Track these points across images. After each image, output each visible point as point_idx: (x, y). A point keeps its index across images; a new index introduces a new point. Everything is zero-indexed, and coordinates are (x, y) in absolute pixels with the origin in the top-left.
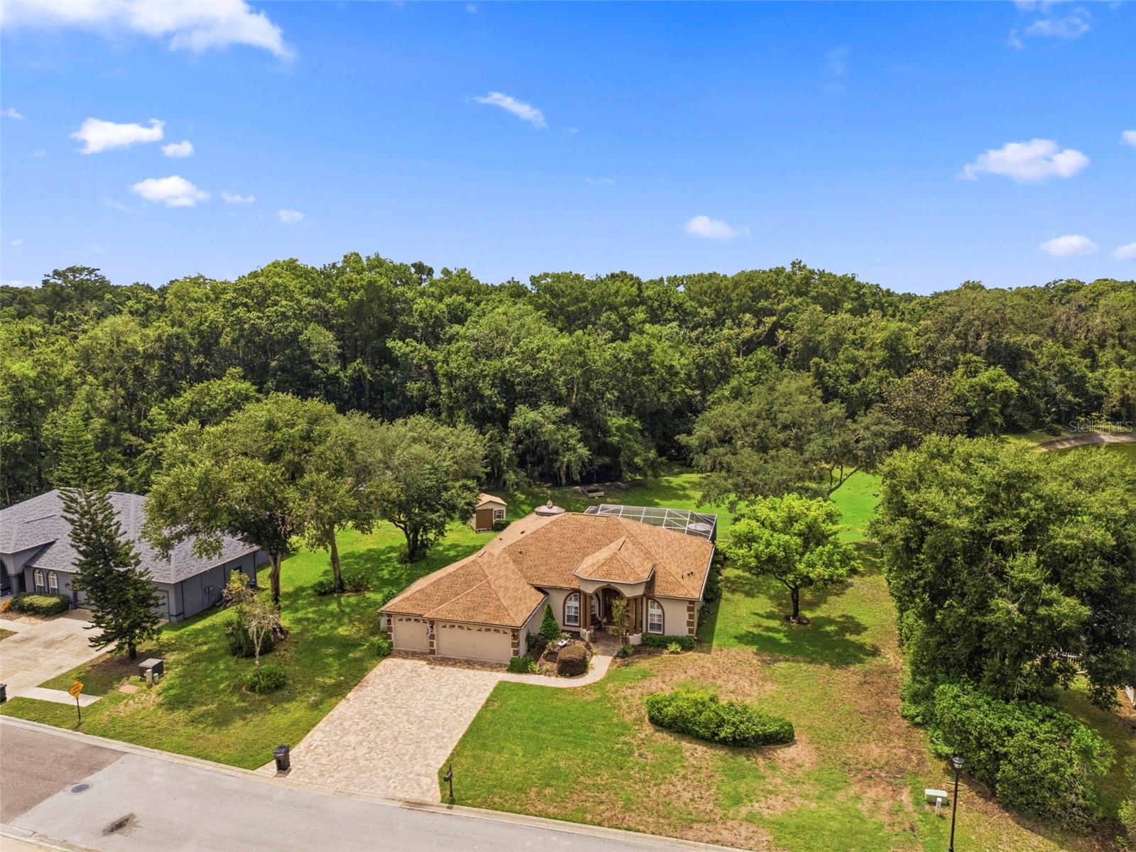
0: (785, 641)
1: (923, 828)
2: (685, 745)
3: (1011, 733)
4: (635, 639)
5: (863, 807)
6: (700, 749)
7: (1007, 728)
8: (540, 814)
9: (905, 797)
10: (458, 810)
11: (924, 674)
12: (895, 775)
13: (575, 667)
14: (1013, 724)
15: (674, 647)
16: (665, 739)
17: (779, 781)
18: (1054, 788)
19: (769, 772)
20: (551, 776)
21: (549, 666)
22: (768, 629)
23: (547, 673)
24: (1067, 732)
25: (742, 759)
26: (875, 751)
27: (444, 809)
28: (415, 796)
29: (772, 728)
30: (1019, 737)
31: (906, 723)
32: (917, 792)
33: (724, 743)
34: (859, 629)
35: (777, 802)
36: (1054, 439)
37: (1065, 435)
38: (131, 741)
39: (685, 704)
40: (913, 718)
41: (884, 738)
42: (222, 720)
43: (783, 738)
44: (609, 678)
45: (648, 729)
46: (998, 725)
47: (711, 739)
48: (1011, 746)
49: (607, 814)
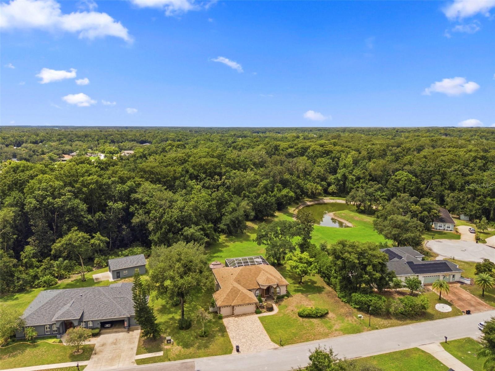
0: (304, 289)
1: (362, 323)
2: (312, 320)
3: (371, 301)
4: (275, 298)
5: (350, 322)
6: (314, 320)
7: (370, 300)
8: (301, 342)
9: (355, 318)
10: (286, 347)
11: (342, 291)
12: (351, 314)
13: (271, 309)
14: (370, 299)
15: (286, 297)
16: (306, 320)
17: (333, 322)
18: (381, 309)
19: (330, 321)
20: (295, 335)
21: (265, 310)
22: (298, 287)
23: (265, 312)
24: (380, 298)
25: (323, 319)
26: (343, 311)
27: (281, 347)
28: (273, 347)
29: (326, 311)
30: (373, 301)
31: (343, 303)
32: (356, 317)
33: (318, 317)
34: (315, 283)
35: (336, 326)
36: (298, 205)
37: (300, 204)
38: (190, 358)
39: (309, 311)
40: (345, 301)
41: (342, 307)
42: (206, 347)
43: (327, 313)
44: (280, 310)
45: (301, 319)
46: (368, 300)
47: (316, 317)
48: (372, 303)
49: (313, 338)
